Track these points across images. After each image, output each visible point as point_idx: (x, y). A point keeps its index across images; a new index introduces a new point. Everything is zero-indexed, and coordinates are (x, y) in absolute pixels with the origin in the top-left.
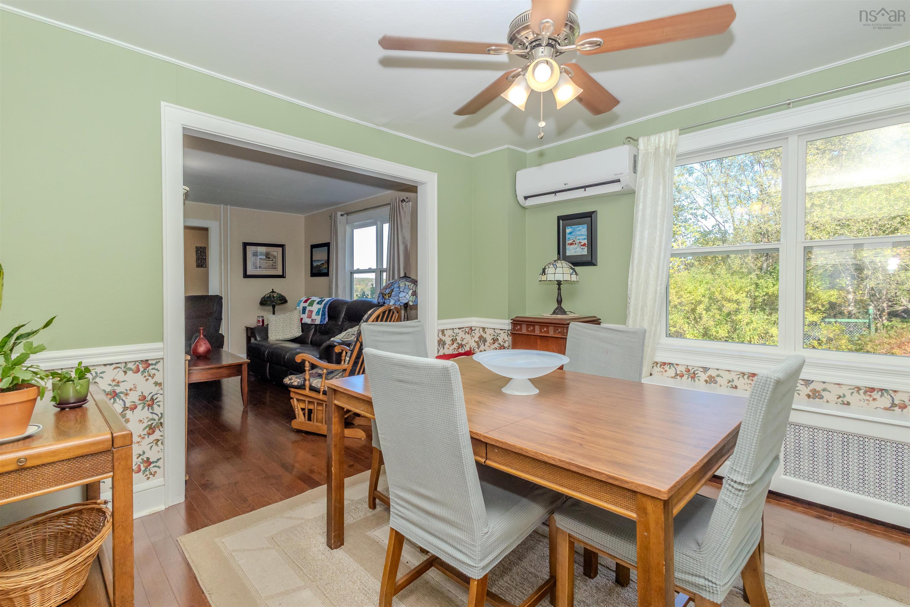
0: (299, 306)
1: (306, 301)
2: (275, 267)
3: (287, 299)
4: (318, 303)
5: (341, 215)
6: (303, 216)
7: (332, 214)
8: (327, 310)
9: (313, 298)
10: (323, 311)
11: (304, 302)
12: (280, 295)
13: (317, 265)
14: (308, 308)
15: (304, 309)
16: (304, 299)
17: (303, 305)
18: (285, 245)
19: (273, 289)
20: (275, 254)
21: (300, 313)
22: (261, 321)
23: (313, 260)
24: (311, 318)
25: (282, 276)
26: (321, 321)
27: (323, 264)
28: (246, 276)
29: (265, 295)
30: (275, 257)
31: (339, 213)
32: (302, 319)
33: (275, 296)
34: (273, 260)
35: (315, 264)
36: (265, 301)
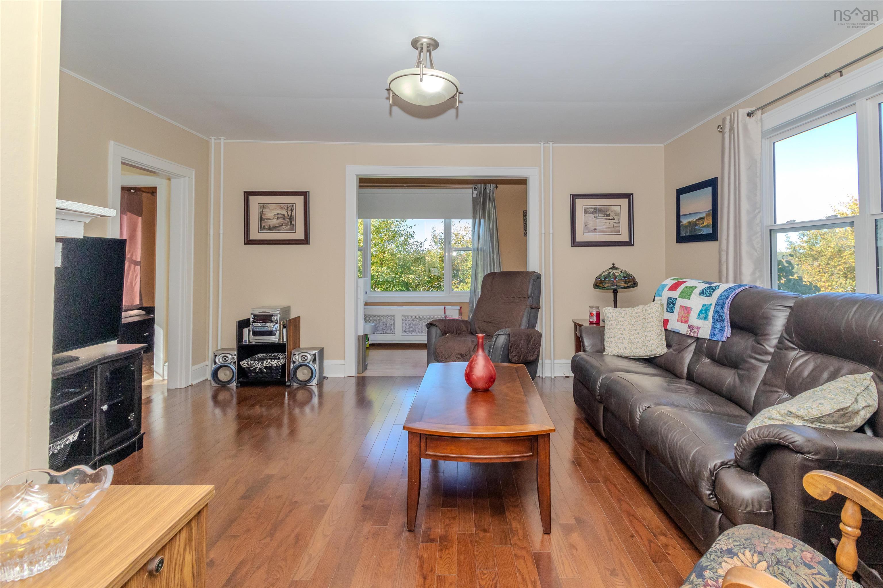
0: (660, 295)
1: (674, 287)
2: (617, 229)
3: (637, 280)
4: (702, 293)
5: (749, 115)
6: (662, 145)
7: (724, 120)
8: (727, 310)
9: (690, 282)
10: (716, 312)
11: (669, 289)
12: (626, 272)
13: (689, 223)
14: (680, 302)
15: (671, 304)
16: (670, 282)
17: (667, 294)
18: (633, 194)
19: (613, 264)
20: (617, 209)
21: (662, 308)
22: (595, 315)
23: (681, 214)
24: (686, 322)
25: (629, 243)
26: (713, 334)
27: (703, 218)
28: (574, 243)
29: (602, 273)
30: (617, 214)
31: (743, 112)
32: (666, 322)
33: (617, 274)
34: (614, 219)
35: (684, 221)
36: (601, 281)
